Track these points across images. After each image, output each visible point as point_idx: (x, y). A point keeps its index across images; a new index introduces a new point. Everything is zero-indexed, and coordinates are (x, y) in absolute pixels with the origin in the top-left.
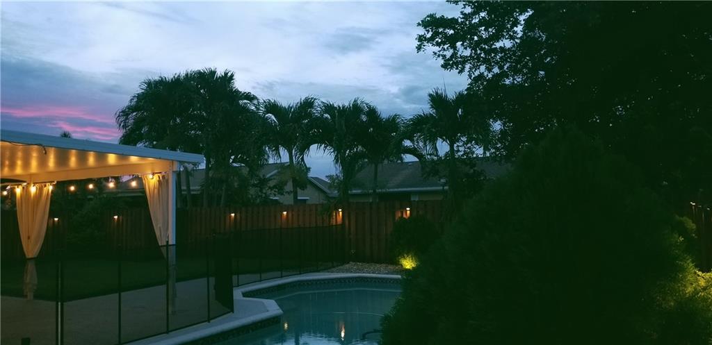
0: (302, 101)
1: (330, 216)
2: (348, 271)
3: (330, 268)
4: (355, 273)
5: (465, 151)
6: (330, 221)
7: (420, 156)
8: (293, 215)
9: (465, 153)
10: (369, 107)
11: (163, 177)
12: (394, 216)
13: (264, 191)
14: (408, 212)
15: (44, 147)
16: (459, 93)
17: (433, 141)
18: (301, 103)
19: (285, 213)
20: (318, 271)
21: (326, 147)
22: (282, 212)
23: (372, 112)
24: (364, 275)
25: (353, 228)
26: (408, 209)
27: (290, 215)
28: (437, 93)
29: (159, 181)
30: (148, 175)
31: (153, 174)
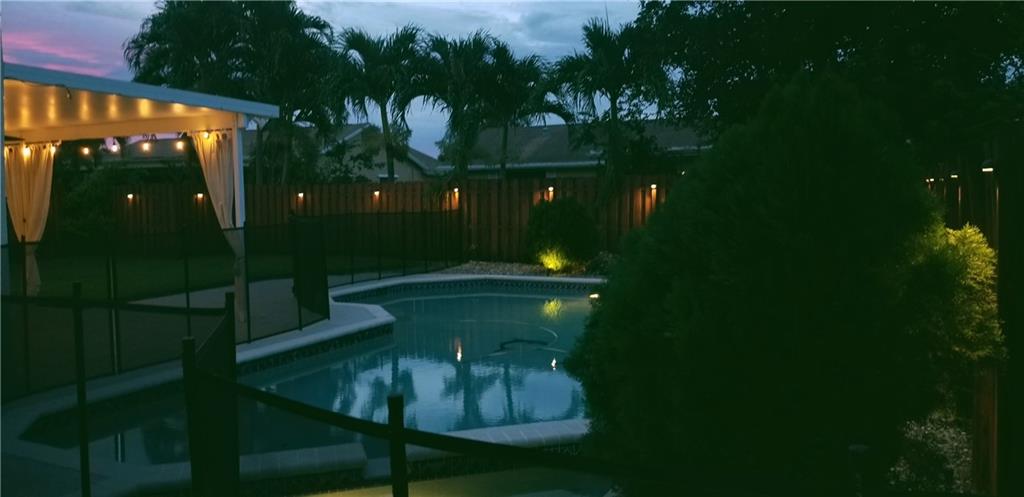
0: (399, 32)
1: (442, 198)
2: (467, 272)
3: (443, 269)
4: (478, 273)
5: (629, 109)
6: (441, 206)
7: (567, 117)
8: (388, 197)
9: (630, 112)
10: (497, 43)
11: (224, 136)
12: (531, 200)
14: (551, 194)
16: (627, 26)
17: (589, 94)
18: (397, 36)
19: (377, 193)
20: (427, 272)
21: (435, 101)
22: (373, 192)
23: (501, 51)
24: (492, 276)
25: (474, 215)
26: (550, 189)
27: (384, 197)
28: (595, 26)
29: (218, 142)
30: (201, 133)
31: (209, 131)
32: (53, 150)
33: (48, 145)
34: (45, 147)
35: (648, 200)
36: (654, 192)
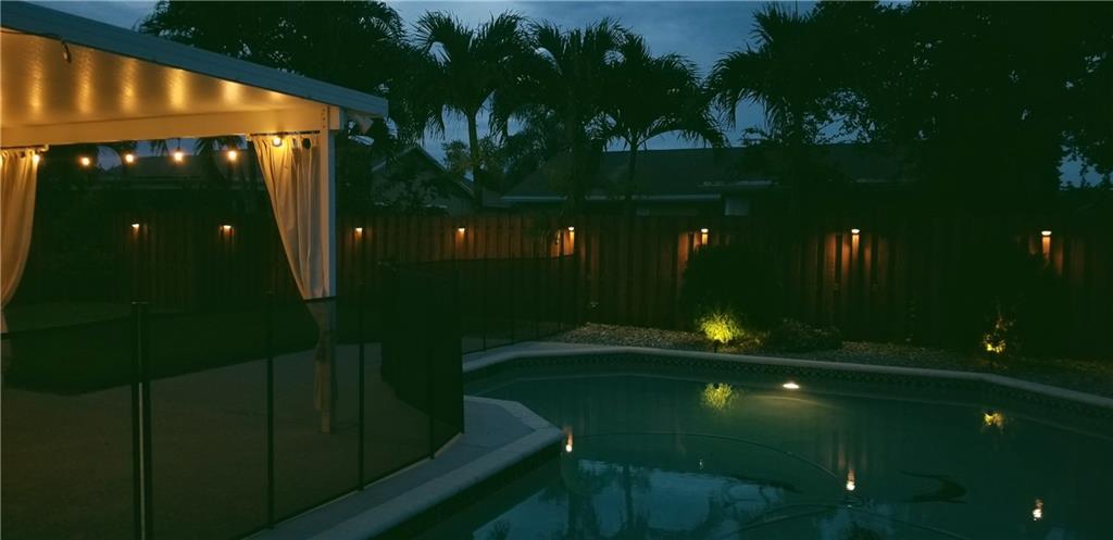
0: (495, 21)
1: (551, 239)
6: (549, 249)
8: (476, 236)
10: (630, 37)
12: (675, 245)
13: (413, 189)
14: (705, 237)
15: (63, 43)
18: (492, 25)
19: (462, 230)
22: (455, 228)
23: (634, 48)
25: (595, 261)
26: (705, 231)
27: (471, 235)
28: (773, 13)
29: (296, 151)
30: (269, 138)
31: (281, 135)
32: (36, 159)
33: (28, 151)
34: (23, 155)
35: (845, 250)
36: (856, 238)
